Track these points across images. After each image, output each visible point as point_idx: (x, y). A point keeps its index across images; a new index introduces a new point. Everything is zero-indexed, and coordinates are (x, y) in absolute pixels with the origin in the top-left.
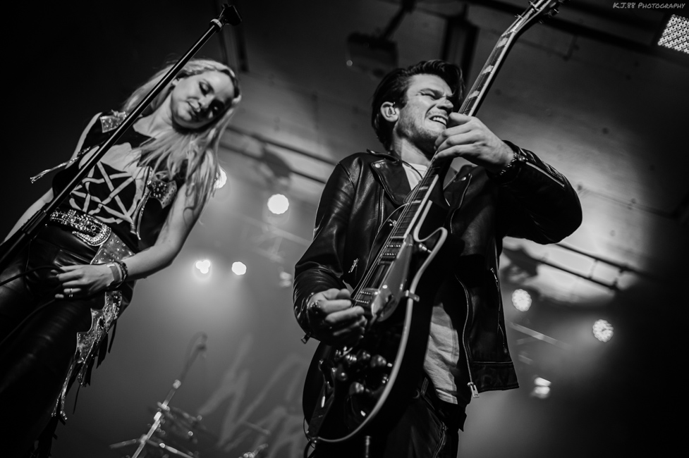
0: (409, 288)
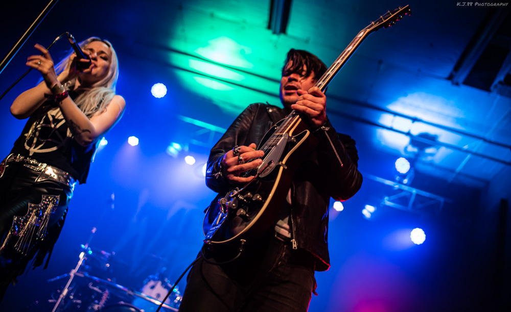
0: (282, 161)
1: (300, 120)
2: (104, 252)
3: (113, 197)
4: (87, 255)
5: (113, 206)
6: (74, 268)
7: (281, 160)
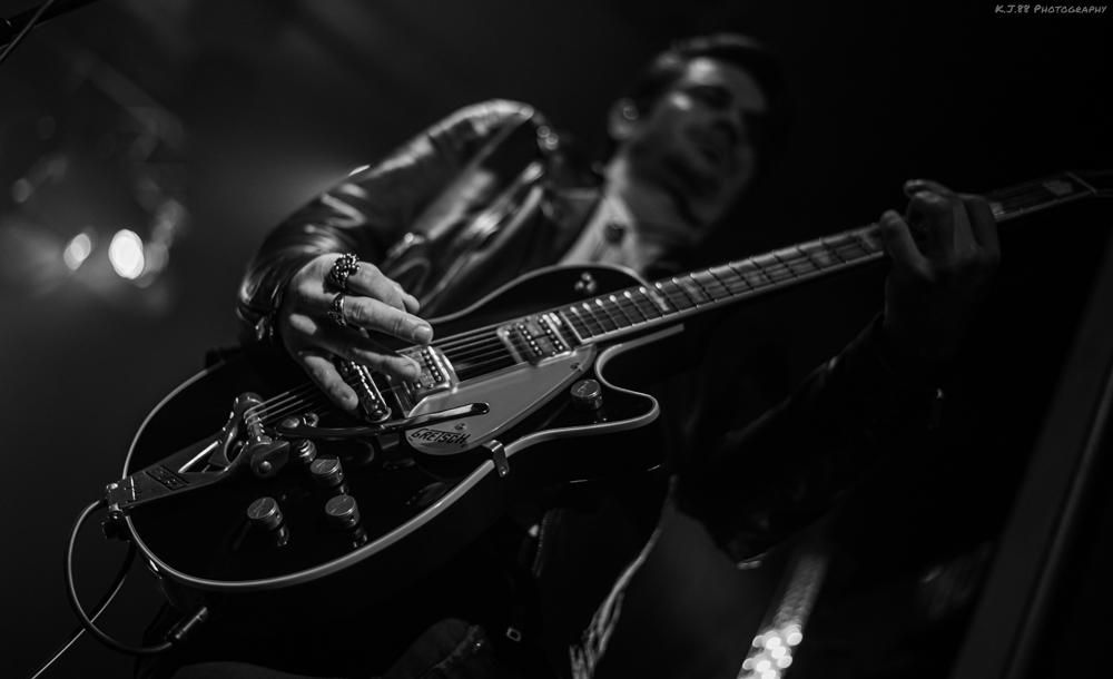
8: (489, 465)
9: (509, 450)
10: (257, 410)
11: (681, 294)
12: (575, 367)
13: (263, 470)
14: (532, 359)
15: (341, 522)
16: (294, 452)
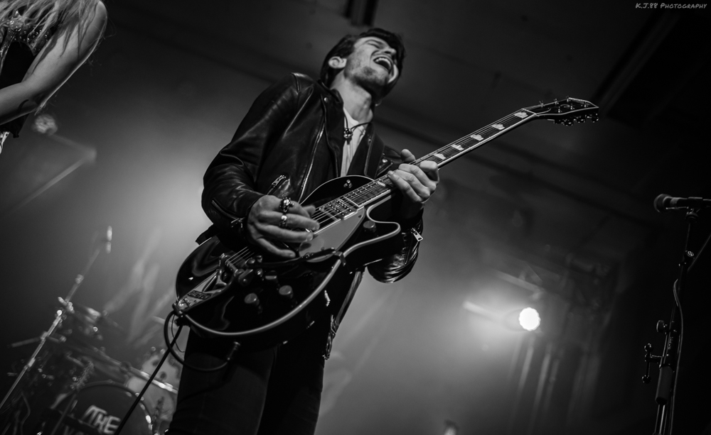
1: (389, 197)
2: (92, 311)
3: (110, 234)
4: (66, 313)
5: (109, 247)
6: (47, 331)
7: (343, 249)
8: (339, 262)
9: (345, 254)
10: (230, 260)
11: (388, 179)
12: (360, 217)
13: (244, 283)
14: (341, 217)
15: (286, 297)
16: (255, 273)
